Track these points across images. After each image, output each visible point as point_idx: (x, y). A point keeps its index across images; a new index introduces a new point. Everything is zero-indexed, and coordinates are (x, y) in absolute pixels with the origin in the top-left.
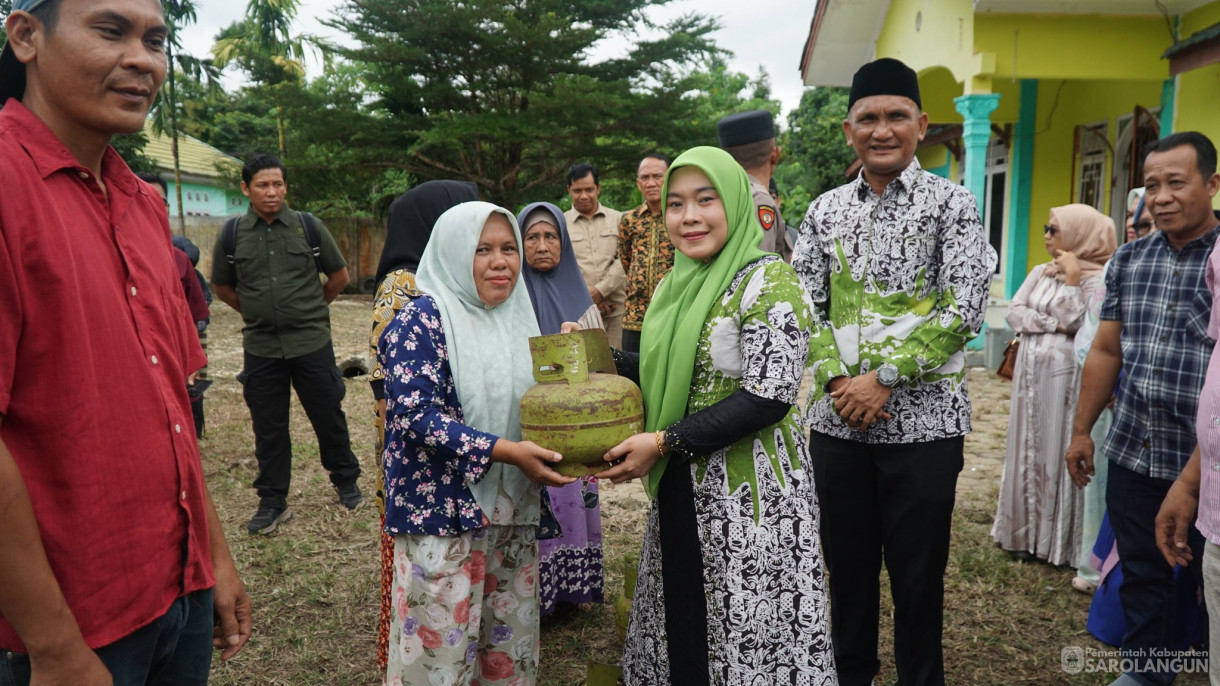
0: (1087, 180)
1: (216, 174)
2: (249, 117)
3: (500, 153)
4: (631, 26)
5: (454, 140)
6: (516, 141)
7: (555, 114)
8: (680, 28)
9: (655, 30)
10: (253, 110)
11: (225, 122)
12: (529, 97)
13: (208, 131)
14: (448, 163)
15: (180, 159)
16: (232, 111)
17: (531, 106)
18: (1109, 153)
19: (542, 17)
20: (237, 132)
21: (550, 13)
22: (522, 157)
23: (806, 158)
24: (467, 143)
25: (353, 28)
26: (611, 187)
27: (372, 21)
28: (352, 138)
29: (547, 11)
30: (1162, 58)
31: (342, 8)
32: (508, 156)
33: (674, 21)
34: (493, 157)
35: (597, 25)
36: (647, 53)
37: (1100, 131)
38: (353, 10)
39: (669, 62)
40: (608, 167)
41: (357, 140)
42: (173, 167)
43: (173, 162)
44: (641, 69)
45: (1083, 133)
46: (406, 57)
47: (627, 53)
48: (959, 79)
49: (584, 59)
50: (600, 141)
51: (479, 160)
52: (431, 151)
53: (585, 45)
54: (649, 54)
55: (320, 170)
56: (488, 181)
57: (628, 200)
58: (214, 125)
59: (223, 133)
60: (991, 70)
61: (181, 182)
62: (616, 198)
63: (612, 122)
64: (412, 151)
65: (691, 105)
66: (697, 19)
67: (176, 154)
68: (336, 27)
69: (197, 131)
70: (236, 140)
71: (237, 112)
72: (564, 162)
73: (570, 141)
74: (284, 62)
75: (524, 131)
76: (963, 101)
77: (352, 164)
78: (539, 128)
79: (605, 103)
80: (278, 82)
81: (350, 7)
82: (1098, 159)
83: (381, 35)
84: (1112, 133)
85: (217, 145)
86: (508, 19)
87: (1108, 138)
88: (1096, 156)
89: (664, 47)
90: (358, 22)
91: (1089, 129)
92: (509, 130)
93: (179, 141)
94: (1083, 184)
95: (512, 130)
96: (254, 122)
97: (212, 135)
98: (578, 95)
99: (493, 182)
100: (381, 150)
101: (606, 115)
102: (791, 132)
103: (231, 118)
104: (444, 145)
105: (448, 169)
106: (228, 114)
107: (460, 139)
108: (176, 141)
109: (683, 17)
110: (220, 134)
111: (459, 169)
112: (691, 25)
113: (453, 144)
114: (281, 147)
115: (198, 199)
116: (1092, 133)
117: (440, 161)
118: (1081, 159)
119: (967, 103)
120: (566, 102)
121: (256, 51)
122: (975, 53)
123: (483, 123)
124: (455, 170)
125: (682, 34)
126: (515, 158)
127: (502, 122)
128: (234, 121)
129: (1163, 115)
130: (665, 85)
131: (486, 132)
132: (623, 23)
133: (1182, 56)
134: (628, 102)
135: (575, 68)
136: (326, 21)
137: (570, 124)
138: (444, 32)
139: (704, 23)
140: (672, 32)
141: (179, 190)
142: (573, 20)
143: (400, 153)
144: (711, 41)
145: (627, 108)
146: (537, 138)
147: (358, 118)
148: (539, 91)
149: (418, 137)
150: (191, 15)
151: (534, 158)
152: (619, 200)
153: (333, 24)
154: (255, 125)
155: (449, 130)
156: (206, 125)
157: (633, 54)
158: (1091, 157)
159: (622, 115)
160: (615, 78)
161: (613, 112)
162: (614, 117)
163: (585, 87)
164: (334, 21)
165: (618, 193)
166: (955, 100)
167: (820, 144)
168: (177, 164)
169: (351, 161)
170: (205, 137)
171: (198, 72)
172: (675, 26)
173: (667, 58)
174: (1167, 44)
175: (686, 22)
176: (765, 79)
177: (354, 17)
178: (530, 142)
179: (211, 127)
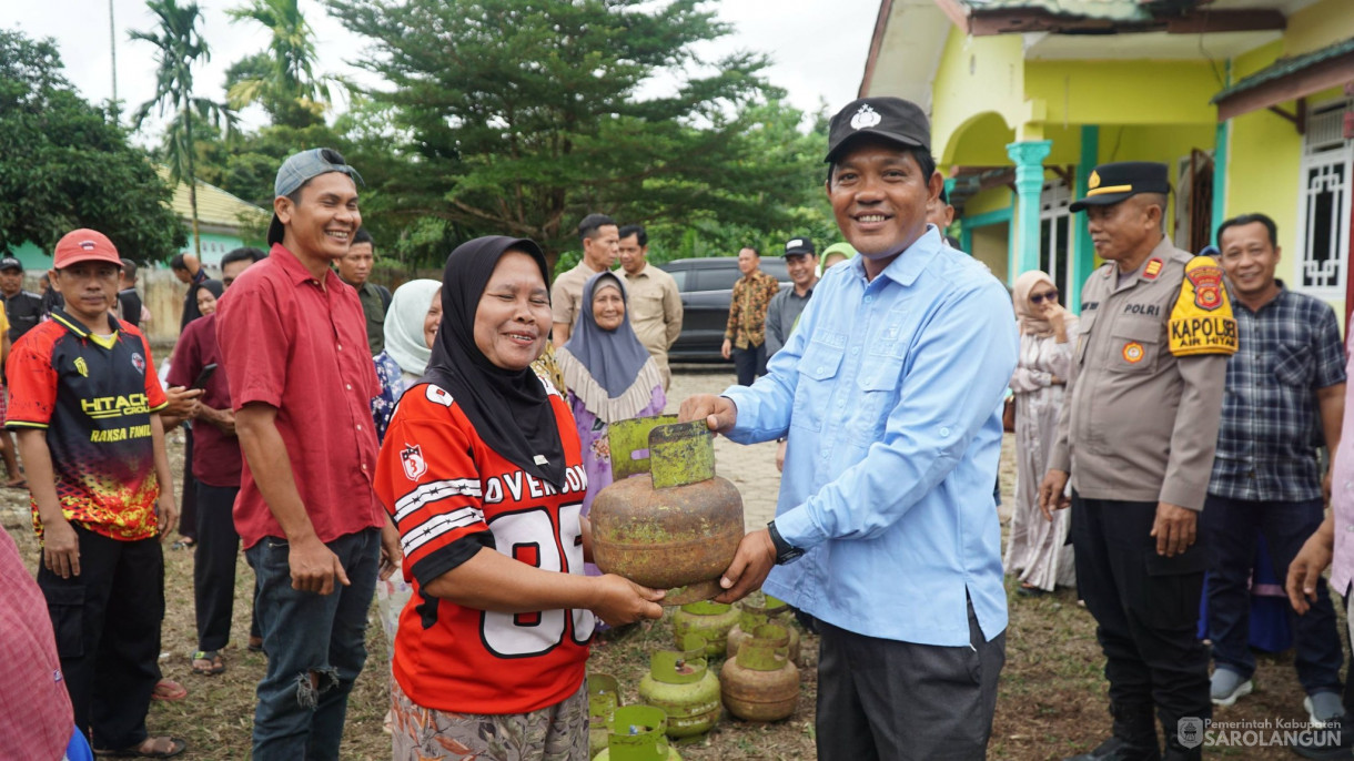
1: (238, 223)
2: (263, 158)
3: (542, 198)
4: (679, 62)
5: (495, 185)
6: (560, 185)
7: (600, 157)
8: (731, 65)
9: (705, 67)
10: (269, 151)
11: (239, 164)
12: (573, 141)
13: (220, 174)
14: (487, 210)
15: (198, 207)
16: (246, 153)
17: (575, 148)
19: (587, 57)
20: (253, 176)
21: (595, 53)
22: (567, 200)
24: (507, 186)
25: (383, 68)
26: (660, 231)
27: (405, 62)
28: (387, 185)
29: (590, 51)
30: (1210, 103)
31: (372, 47)
32: (550, 200)
33: (725, 58)
34: (534, 202)
35: (643, 62)
36: (695, 91)
38: (383, 49)
39: (721, 100)
40: (656, 212)
41: (390, 186)
42: (191, 216)
43: (191, 211)
44: (691, 107)
46: (443, 99)
47: (676, 91)
48: (1011, 125)
49: (631, 96)
50: (647, 183)
51: (520, 207)
52: (471, 197)
53: (631, 84)
54: (701, 92)
56: (530, 228)
57: (680, 243)
58: (227, 168)
59: (237, 176)
60: (1042, 117)
61: (199, 232)
62: (666, 242)
63: (661, 163)
64: (449, 197)
65: (743, 146)
66: (749, 55)
67: (194, 204)
68: (364, 67)
69: (209, 175)
70: (252, 184)
71: (252, 154)
73: (616, 184)
74: (310, 104)
75: (569, 175)
76: (1015, 148)
77: (385, 212)
78: (584, 171)
79: (653, 145)
80: (307, 125)
81: (380, 46)
83: (417, 76)
85: (231, 190)
86: (550, 59)
89: (714, 86)
90: (390, 63)
92: (552, 174)
93: (197, 188)
95: (556, 174)
96: (271, 164)
97: (224, 179)
98: (625, 138)
99: (535, 230)
100: (416, 197)
101: (651, 157)
103: (246, 161)
104: (484, 191)
105: (488, 216)
106: (242, 156)
107: (501, 185)
108: (193, 189)
109: (734, 53)
110: (234, 177)
111: (498, 216)
112: (744, 61)
113: (493, 189)
115: (214, 250)
117: (479, 207)
119: (1019, 150)
120: (612, 145)
121: (279, 92)
122: (1026, 100)
123: (524, 167)
124: (495, 218)
125: (734, 72)
126: (558, 205)
127: (545, 166)
128: (248, 164)
129: (1217, 156)
130: (716, 126)
131: (528, 177)
132: (672, 59)
133: (1229, 102)
134: (677, 143)
135: (620, 108)
136: (353, 61)
137: (616, 167)
138: (482, 73)
139: (756, 59)
140: (724, 68)
141: (198, 241)
142: (619, 57)
143: (436, 199)
144: (764, 78)
145: (676, 150)
146: (583, 182)
147: (391, 163)
148: (584, 133)
149: (455, 183)
150: (205, 54)
151: (575, 201)
152: (670, 245)
153: (361, 64)
154: (272, 167)
155: (489, 175)
156: (218, 169)
157: (682, 92)
159: (670, 157)
160: (665, 117)
161: (662, 155)
162: (663, 159)
163: (632, 129)
164: (362, 61)
166: (1008, 146)
168: (195, 214)
169: (383, 209)
170: (217, 182)
171: (217, 116)
172: (725, 64)
173: (718, 96)
174: (1215, 90)
175: (738, 58)
176: (826, 109)
177: (385, 57)
178: (574, 186)
179: (224, 171)
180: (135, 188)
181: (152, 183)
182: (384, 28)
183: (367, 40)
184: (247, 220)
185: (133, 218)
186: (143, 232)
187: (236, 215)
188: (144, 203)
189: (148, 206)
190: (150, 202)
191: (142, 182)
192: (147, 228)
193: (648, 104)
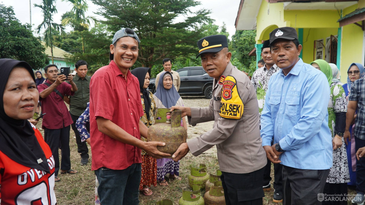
0: (318, 56)
1: (64, 57)
2: (72, 40)
3: (148, 50)
4: (185, 12)
6: (152, 47)
7: (163, 39)
8: (200, 13)
9: (193, 14)
10: (73, 38)
11: (65, 42)
12: (156, 34)
15: (53, 53)
16: (67, 38)
17: (156, 36)
18: (324, 48)
19: (159, 11)
20: (69, 44)
21: (162, 10)
22: (154, 51)
23: (237, 49)
25: (104, 14)
26: (180, 59)
27: (110, 12)
28: (104, 47)
29: (161, 9)
30: (337, 22)
31: (101, 9)
32: (150, 51)
33: (198, 11)
34: (146, 51)
35: (176, 12)
36: (190, 20)
37: (321, 42)
38: (104, 9)
39: (197, 23)
40: (179, 54)
41: (106, 47)
42: (51, 56)
43: (51, 54)
44: (189, 25)
45: (316, 42)
46: (120, 23)
47: (184, 20)
49: (172, 22)
50: (177, 46)
51: (141, 53)
53: (172, 18)
54: (191, 21)
55: (95, 56)
56: (144, 59)
57: (185, 63)
58: (62, 42)
59: (64, 45)
61: (53, 60)
62: (182, 62)
63: (180, 40)
65: (203, 35)
66: (205, 10)
68: (99, 14)
69: (57, 44)
70: (68, 47)
71: (68, 39)
72: (166, 52)
73: (168, 46)
74: (84, 25)
75: (155, 44)
77: (105, 54)
78: (159, 43)
79: (178, 35)
80: (82, 31)
81: (103, 8)
82: (321, 50)
83: (113, 16)
84: (325, 42)
85: (63, 49)
86: (149, 11)
87: (324, 44)
88: (320, 49)
89: (195, 19)
90: (106, 13)
91: (318, 41)
93: (53, 48)
94: (317, 57)
95: (151, 43)
96: (74, 41)
97: (61, 46)
98: (170, 33)
99: (146, 59)
101: (178, 38)
102: (233, 42)
103: (67, 40)
108: (52, 48)
112: (203, 12)
114: (83, 49)
116: (319, 42)
118: (316, 50)
120: (167, 35)
121: (75, 21)
122: (285, 21)
123: (143, 42)
125: (200, 15)
126: (152, 52)
127: (148, 41)
129: (338, 37)
130: (196, 30)
131: (144, 44)
132: (183, 12)
134: (185, 35)
135: (169, 25)
136: (96, 13)
137: (168, 41)
138: (131, 15)
139: (207, 11)
140: (198, 14)
142: (169, 11)
144: (209, 17)
145: (184, 37)
146: (159, 46)
147: (106, 41)
148: (159, 32)
150: (55, 11)
151: (157, 51)
153: (98, 13)
157: (186, 21)
158: (319, 49)
159: (183, 39)
160: (181, 28)
161: (181, 38)
162: (181, 39)
163: (172, 31)
164: (98, 12)
165: (182, 60)
167: (241, 45)
168: (52, 55)
169: (104, 53)
170: (59, 46)
171: (58, 28)
172: (198, 12)
173: (196, 22)
174: (339, 18)
175: (201, 11)
176: (225, 26)
177: (104, 11)
178: (156, 47)
179: (61, 43)
180: (34, 48)
181: (39, 46)
182: (104, 3)
183: (99, 6)
184: (67, 56)
185: (34, 56)
186: (36, 60)
187: (64, 55)
188: (37, 52)
189: (38, 53)
190: (38, 52)
191: (37, 46)
192: (38, 59)
193: (177, 24)
